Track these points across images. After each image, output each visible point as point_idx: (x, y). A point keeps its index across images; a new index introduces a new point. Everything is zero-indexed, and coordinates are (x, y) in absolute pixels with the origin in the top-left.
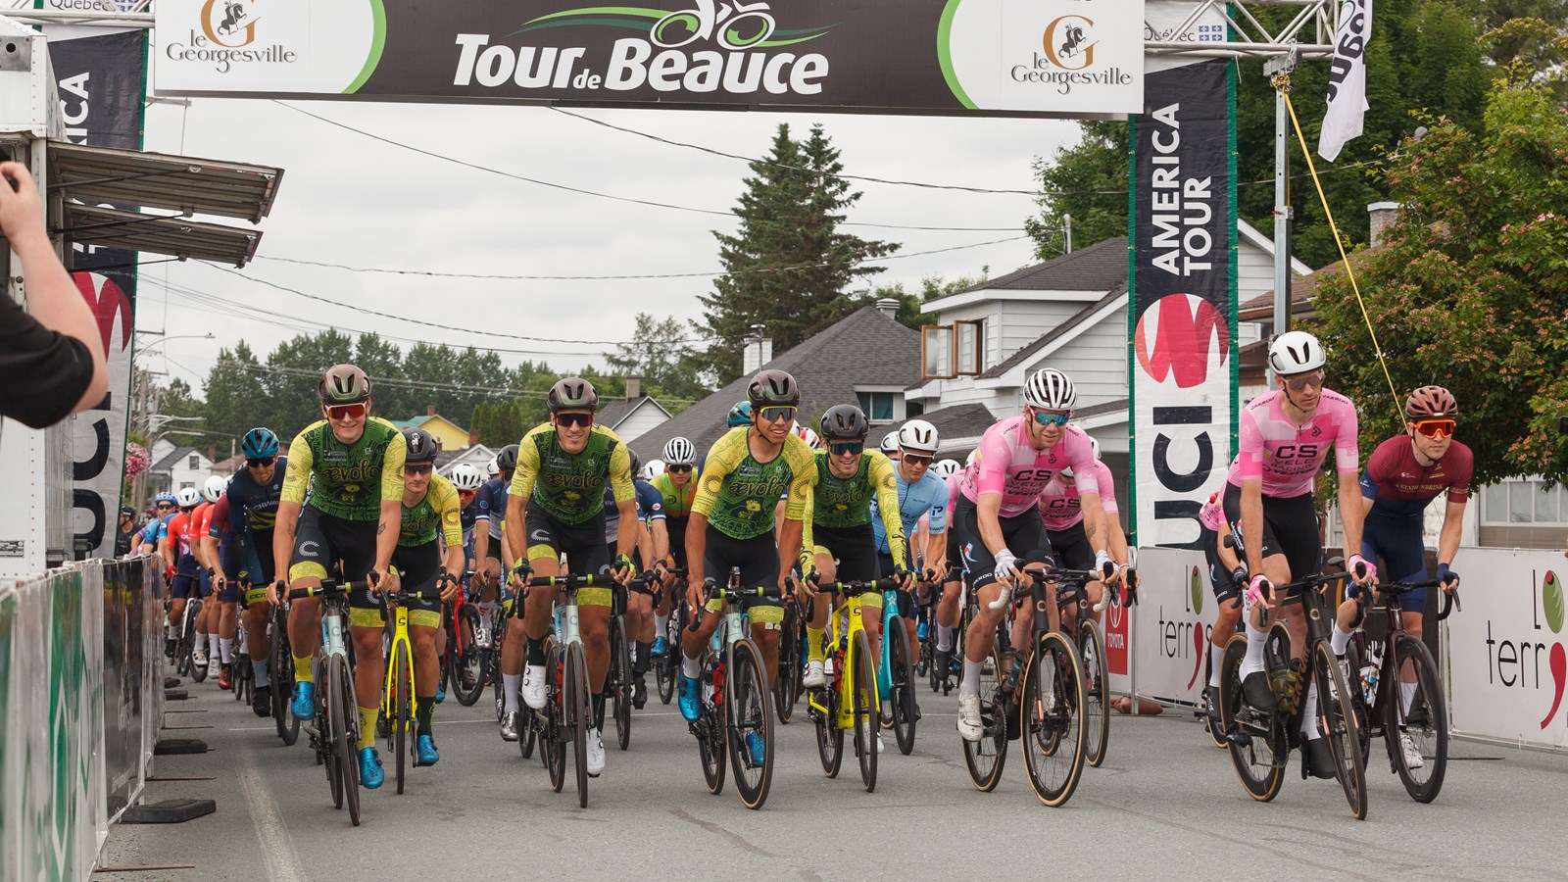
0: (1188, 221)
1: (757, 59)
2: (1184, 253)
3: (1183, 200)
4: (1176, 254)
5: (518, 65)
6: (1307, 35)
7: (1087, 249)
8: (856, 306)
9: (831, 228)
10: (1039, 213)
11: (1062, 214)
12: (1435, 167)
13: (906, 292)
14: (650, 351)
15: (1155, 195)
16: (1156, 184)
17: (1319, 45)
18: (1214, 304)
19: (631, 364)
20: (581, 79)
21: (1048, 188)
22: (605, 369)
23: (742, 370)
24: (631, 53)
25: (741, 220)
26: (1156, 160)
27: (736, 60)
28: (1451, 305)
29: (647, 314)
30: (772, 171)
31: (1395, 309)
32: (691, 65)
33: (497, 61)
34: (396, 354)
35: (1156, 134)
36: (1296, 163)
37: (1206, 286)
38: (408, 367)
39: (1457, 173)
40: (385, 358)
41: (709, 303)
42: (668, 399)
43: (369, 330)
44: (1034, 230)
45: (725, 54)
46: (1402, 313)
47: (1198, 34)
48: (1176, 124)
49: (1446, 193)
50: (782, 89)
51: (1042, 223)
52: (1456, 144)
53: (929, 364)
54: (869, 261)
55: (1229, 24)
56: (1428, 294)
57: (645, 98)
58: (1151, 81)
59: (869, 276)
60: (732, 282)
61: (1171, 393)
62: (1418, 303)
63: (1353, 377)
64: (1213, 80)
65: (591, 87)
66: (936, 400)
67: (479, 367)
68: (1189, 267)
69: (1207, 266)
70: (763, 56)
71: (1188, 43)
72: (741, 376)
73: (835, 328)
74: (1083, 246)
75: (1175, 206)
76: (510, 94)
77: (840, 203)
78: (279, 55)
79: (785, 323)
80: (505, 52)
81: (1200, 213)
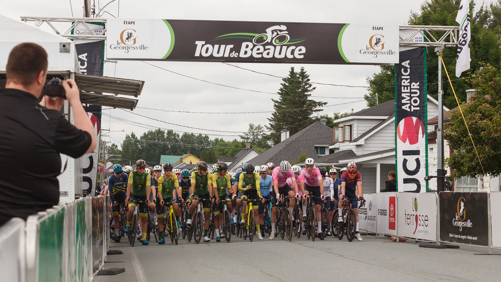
0: (412, 95)
1: (284, 48)
2: (411, 105)
3: (411, 89)
4: (409, 105)
5: (213, 50)
6: (447, 40)
7: (383, 104)
8: (314, 121)
9: (307, 98)
10: (368, 93)
11: (375, 93)
12: (486, 79)
13: (329, 117)
14: (253, 135)
15: (403, 87)
16: (403, 84)
17: (451, 43)
18: (421, 120)
19: (248, 138)
20: (232, 54)
21: (371, 86)
22: (240, 140)
23: (281, 140)
24: (247, 46)
25: (280, 96)
26: (403, 77)
27: (278, 48)
28: (491, 120)
29: (252, 124)
30: (289, 81)
31: (474, 121)
32: (265, 50)
33: (207, 49)
34: (178, 136)
35: (403, 69)
36: (444, 78)
37: (418, 115)
38: (182, 140)
39: (492, 80)
40: (175, 137)
41: (270, 120)
42: (259, 149)
43: (170, 129)
44: (367, 98)
45: (275, 46)
46: (476, 122)
47: (415, 40)
48: (409, 67)
49: (489, 86)
50: (292, 57)
51: (369, 96)
52: (492, 72)
53: (336, 138)
54: (318, 108)
55: (424, 37)
56: (484, 116)
57: (251, 60)
58: (401, 54)
59: (318, 112)
60: (277, 114)
61: (408, 146)
62: (481, 119)
63: (462, 141)
64: (419, 53)
65: (235, 56)
66: (338, 149)
67: (203, 139)
68: (413, 109)
69: (418, 108)
70: (286, 47)
71: (412, 42)
72: (280, 142)
73: (308, 128)
74: (381, 103)
75: (409, 91)
76: (211, 59)
77: (309, 91)
78: (143, 47)
79: (293, 126)
80: (210, 46)
81: (416, 93)
